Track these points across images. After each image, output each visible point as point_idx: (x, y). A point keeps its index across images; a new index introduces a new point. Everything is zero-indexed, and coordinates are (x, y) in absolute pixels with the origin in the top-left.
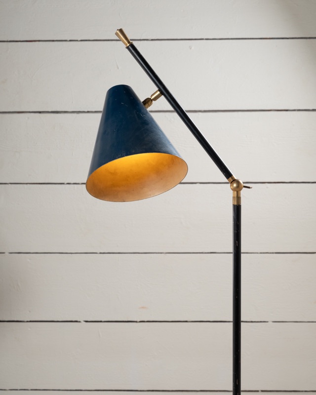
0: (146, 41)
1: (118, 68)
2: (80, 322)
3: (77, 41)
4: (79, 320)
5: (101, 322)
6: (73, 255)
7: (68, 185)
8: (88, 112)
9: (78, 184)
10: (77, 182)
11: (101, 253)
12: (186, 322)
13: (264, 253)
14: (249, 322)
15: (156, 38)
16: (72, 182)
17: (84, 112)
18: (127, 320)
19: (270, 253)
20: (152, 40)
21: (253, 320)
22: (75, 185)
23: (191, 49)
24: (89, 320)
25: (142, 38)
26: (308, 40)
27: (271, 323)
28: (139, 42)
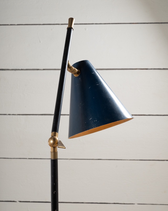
0: (57, 25)
1: (40, 42)
2: (16, 202)
3: (15, 25)
4: (15, 201)
5: (29, 202)
6: (12, 159)
7: (9, 116)
8: (22, 70)
9: (15, 115)
10: (14, 114)
11: (29, 159)
12: (83, 203)
13: (132, 160)
14: (122, 204)
15: (64, 23)
16: (11, 114)
17: (19, 70)
18: (45, 201)
19: (136, 160)
20: (62, 24)
21: (125, 203)
22: (13, 116)
23: (86, 30)
24: (22, 201)
25: (55, 23)
26: (160, 24)
27: (136, 205)
28: (53, 25)
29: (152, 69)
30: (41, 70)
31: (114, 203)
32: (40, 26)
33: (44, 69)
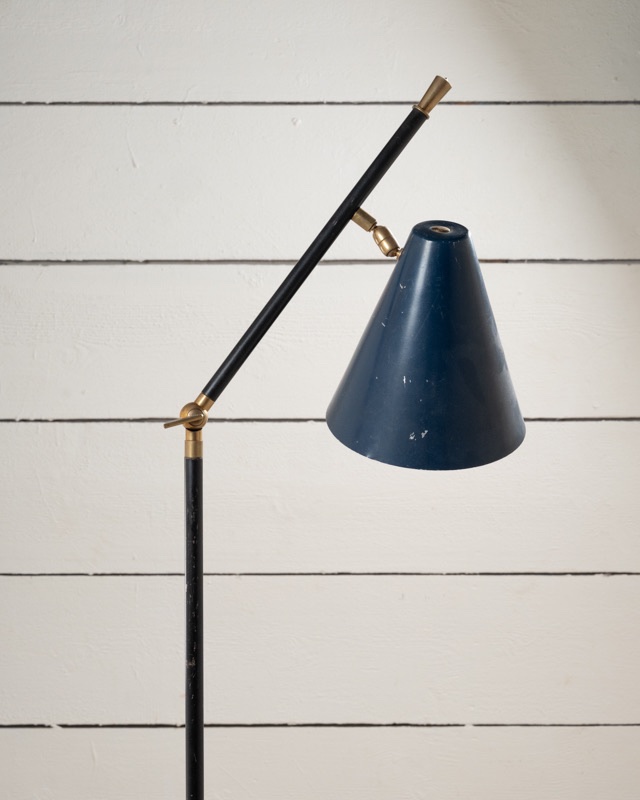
0: (195, 107)
1: (134, 165)
2: (49, 727)
3: (44, 104)
4: (47, 724)
5: (97, 726)
6: (34, 577)
7: (23, 424)
8: (68, 262)
9: (46, 421)
10: (43, 418)
11: (95, 575)
12: (285, 725)
13: (455, 574)
14: (422, 725)
15: (218, 100)
16: (32, 418)
17: (59, 262)
18: (153, 722)
19: (469, 574)
20: (210, 104)
21: (432, 723)
22: (39, 424)
23: (295, 124)
24: (70, 723)
25: (187, 101)
26: (552, 107)
27: (469, 728)
28: (181, 107)
29: (522, 261)
30: (137, 262)
31: (395, 725)
32: (135, 107)
33: (147, 262)
